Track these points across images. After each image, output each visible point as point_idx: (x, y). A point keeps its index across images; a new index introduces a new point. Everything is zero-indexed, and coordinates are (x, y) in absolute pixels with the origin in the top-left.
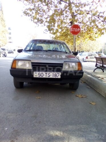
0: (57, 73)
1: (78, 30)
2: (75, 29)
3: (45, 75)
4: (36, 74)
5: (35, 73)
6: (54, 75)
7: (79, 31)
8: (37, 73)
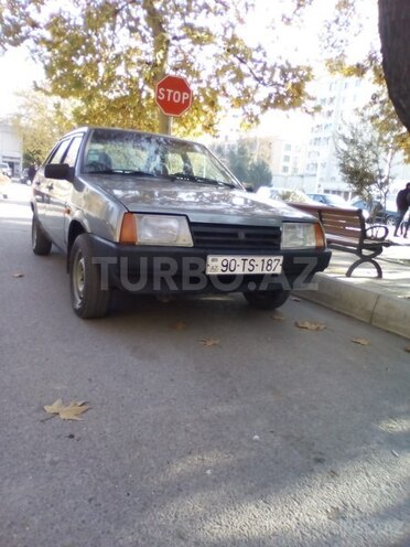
0: (273, 258)
1: (184, 98)
2: (172, 94)
3: (240, 265)
4: (214, 264)
5: (213, 260)
6: (266, 265)
7: (187, 101)
8: (217, 260)
